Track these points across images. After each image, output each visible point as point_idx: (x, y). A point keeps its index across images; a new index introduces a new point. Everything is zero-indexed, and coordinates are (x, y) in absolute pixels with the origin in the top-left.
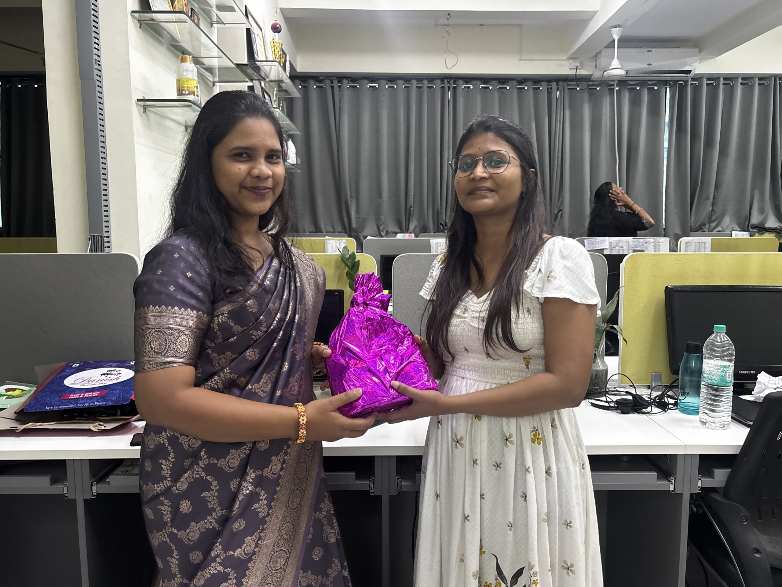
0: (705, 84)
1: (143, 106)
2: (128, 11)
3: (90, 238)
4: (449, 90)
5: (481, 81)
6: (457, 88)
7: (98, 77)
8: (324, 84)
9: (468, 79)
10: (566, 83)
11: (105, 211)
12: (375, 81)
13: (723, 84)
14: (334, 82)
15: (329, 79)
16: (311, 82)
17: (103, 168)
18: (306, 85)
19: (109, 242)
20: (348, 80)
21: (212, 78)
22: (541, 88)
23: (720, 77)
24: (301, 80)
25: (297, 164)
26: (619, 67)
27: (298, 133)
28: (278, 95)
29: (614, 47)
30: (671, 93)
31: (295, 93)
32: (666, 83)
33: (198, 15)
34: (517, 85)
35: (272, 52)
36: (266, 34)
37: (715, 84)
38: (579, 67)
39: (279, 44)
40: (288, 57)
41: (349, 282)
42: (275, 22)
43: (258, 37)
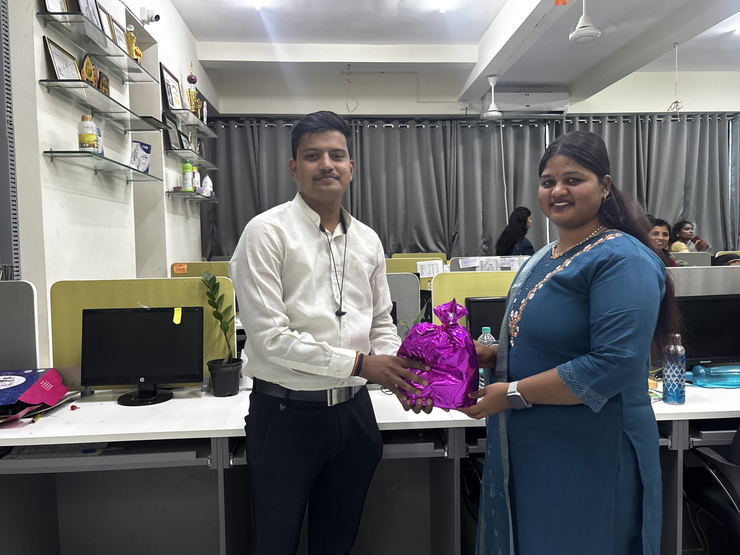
0: (578, 122)
1: (50, 157)
2: (36, 81)
3: (1, 268)
4: (356, 130)
5: (384, 121)
6: (363, 127)
7: (10, 134)
8: (244, 124)
9: (372, 119)
10: (458, 121)
11: (14, 245)
12: (290, 121)
13: (593, 122)
14: (253, 122)
15: (248, 120)
16: (233, 122)
17: (13, 209)
18: (228, 125)
19: (18, 271)
20: (266, 121)
21: (124, 127)
22: (437, 127)
23: (589, 117)
24: (223, 121)
25: (212, 197)
26: (497, 109)
27: (215, 169)
28: (197, 136)
29: (491, 92)
30: (550, 129)
31: (212, 134)
32: (545, 121)
33: (107, 77)
34: (416, 124)
35: (189, 100)
36: (183, 84)
37: (586, 122)
38: (468, 108)
39: (195, 93)
40: (205, 103)
41: (209, 300)
42: (190, 74)
43: (174, 88)
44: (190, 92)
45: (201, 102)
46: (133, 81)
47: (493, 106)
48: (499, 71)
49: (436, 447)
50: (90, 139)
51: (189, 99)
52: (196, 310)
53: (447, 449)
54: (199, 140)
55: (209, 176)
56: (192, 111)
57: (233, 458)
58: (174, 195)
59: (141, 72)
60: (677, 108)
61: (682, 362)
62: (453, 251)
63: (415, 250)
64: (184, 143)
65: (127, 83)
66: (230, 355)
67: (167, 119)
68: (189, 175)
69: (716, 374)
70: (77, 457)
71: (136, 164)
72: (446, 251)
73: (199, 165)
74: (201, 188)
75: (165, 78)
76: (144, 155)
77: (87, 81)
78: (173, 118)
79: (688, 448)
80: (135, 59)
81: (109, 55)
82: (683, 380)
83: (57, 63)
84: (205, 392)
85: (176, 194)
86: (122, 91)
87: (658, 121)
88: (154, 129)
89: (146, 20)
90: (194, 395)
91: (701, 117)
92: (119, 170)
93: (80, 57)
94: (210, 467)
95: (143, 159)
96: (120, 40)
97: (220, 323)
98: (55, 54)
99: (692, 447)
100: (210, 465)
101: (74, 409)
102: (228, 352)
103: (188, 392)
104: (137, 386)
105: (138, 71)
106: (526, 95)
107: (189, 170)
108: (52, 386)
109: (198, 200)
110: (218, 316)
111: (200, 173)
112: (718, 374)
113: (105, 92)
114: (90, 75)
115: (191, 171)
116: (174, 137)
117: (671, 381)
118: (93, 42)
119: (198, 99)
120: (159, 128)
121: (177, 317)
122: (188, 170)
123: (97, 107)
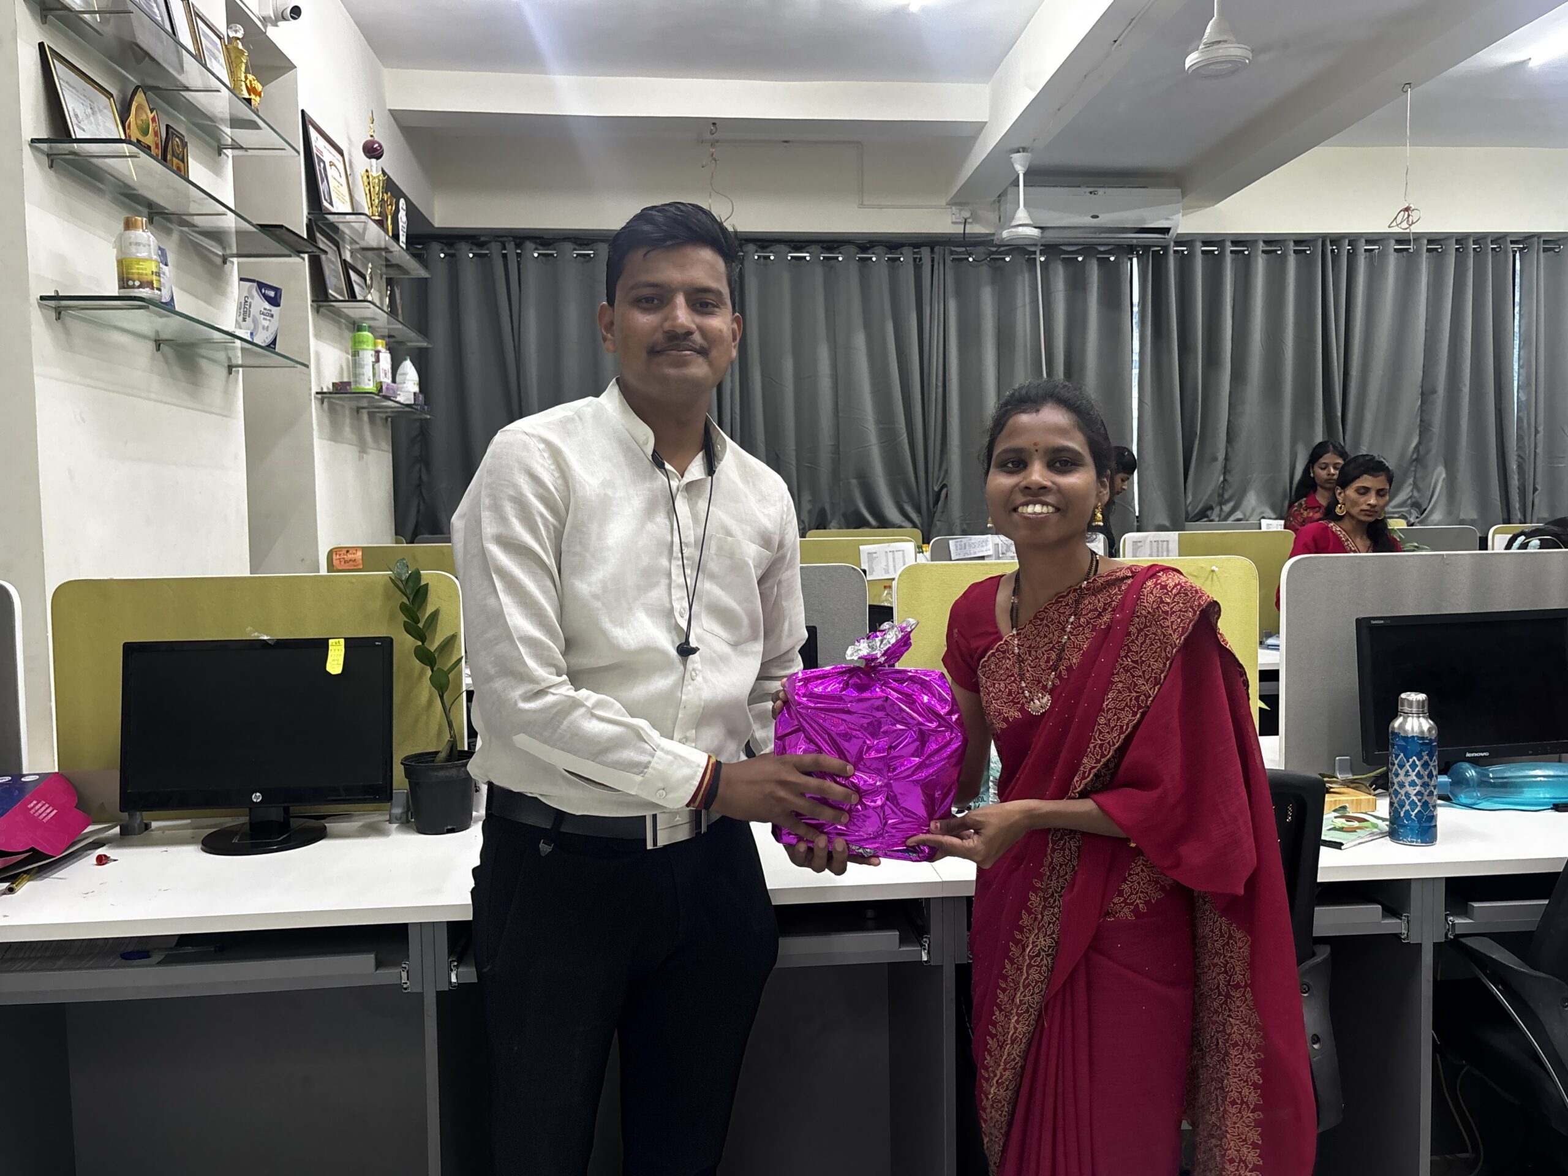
0: (1200, 252)
1: (55, 308)
2: (23, 140)
5: (789, 246)
8: (488, 249)
9: (764, 241)
10: (946, 248)
12: (587, 245)
13: (1232, 252)
14: (508, 247)
15: (496, 241)
16: (463, 246)
18: (452, 251)
20: (536, 243)
22: (902, 259)
23: (1223, 241)
24: (442, 243)
25: (418, 405)
26: (1028, 221)
27: (425, 344)
28: (386, 274)
29: (1018, 186)
30: (1140, 267)
31: (417, 270)
32: (1130, 249)
33: (183, 136)
34: (858, 254)
35: (366, 194)
36: (354, 161)
37: (1216, 253)
38: (970, 220)
39: (379, 180)
40: (402, 201)
41: (405, 622)
42: (370, 138)
43: (333, 167)
44: (368, 177)
45: (394, 200)
46: (241, 148)
47: (1022, 215)
48: (1034, 140)
49: (903, 941)
50: (142, 269)
51: (368, 192)
52: (377, 643)
53: (927, 945)
54: (390, 282)
55: (412, 361)
56: (373, 218)
57: (457, 967)
58: (334, 401)
59: (258, 127)
60: (1408, 221)
61: (1430, 755)
62: (936, 525)
63: (856, 522)
64: (357, 288)
65: (229, 152)
66: (453, 744)
67: (318, 235)
68: (368, 357)
69: (1500, 781)
70: (108, 967)
71: (249, 329)
72: (922, 525)
73: (390, 336)
74: (393, 385)
75: (314, 144)
76: (265, 309)
77: (139, 144)
78: (333, 233)
79: (1443, 940)
80: (245, 99)
81: (187, 89)
82: (1433, 792)
83: (72, 104)
84: (395, 826)
85: (339, 399)
86: (217, 170)
87: (1366, 250)
88: (288, 252)
89: (270, 17)
90: (373, 830)
91: (1456, 244)
92: (209, 341)
93: (122, 91)
94: (406, 989)
95: (264, 319)
96: (213, 60)
97: (429, 673)
98: (67, 83)
99: (1452, 937)
100: (406, 983)
101: (104, 862)
102: (447, 737)
103: (360, 824)
104: (247, 810)
105: (253, 125)
106: (1091, 193)
107: (368, 346)
108: (55, 811)
109: (386, 412)
110: (426, 657)
111: (390, 353)
112: (1505, 780)
113: (179, 168)
114: (145, 132)
115: (370, 347)
116: (335, 274)
117: (1407, 795)
118: (152, 59)
119: (387, 194)
120: (299, 253)
121: (335, 658)
122: (365, 347)
123: (162, 204)
